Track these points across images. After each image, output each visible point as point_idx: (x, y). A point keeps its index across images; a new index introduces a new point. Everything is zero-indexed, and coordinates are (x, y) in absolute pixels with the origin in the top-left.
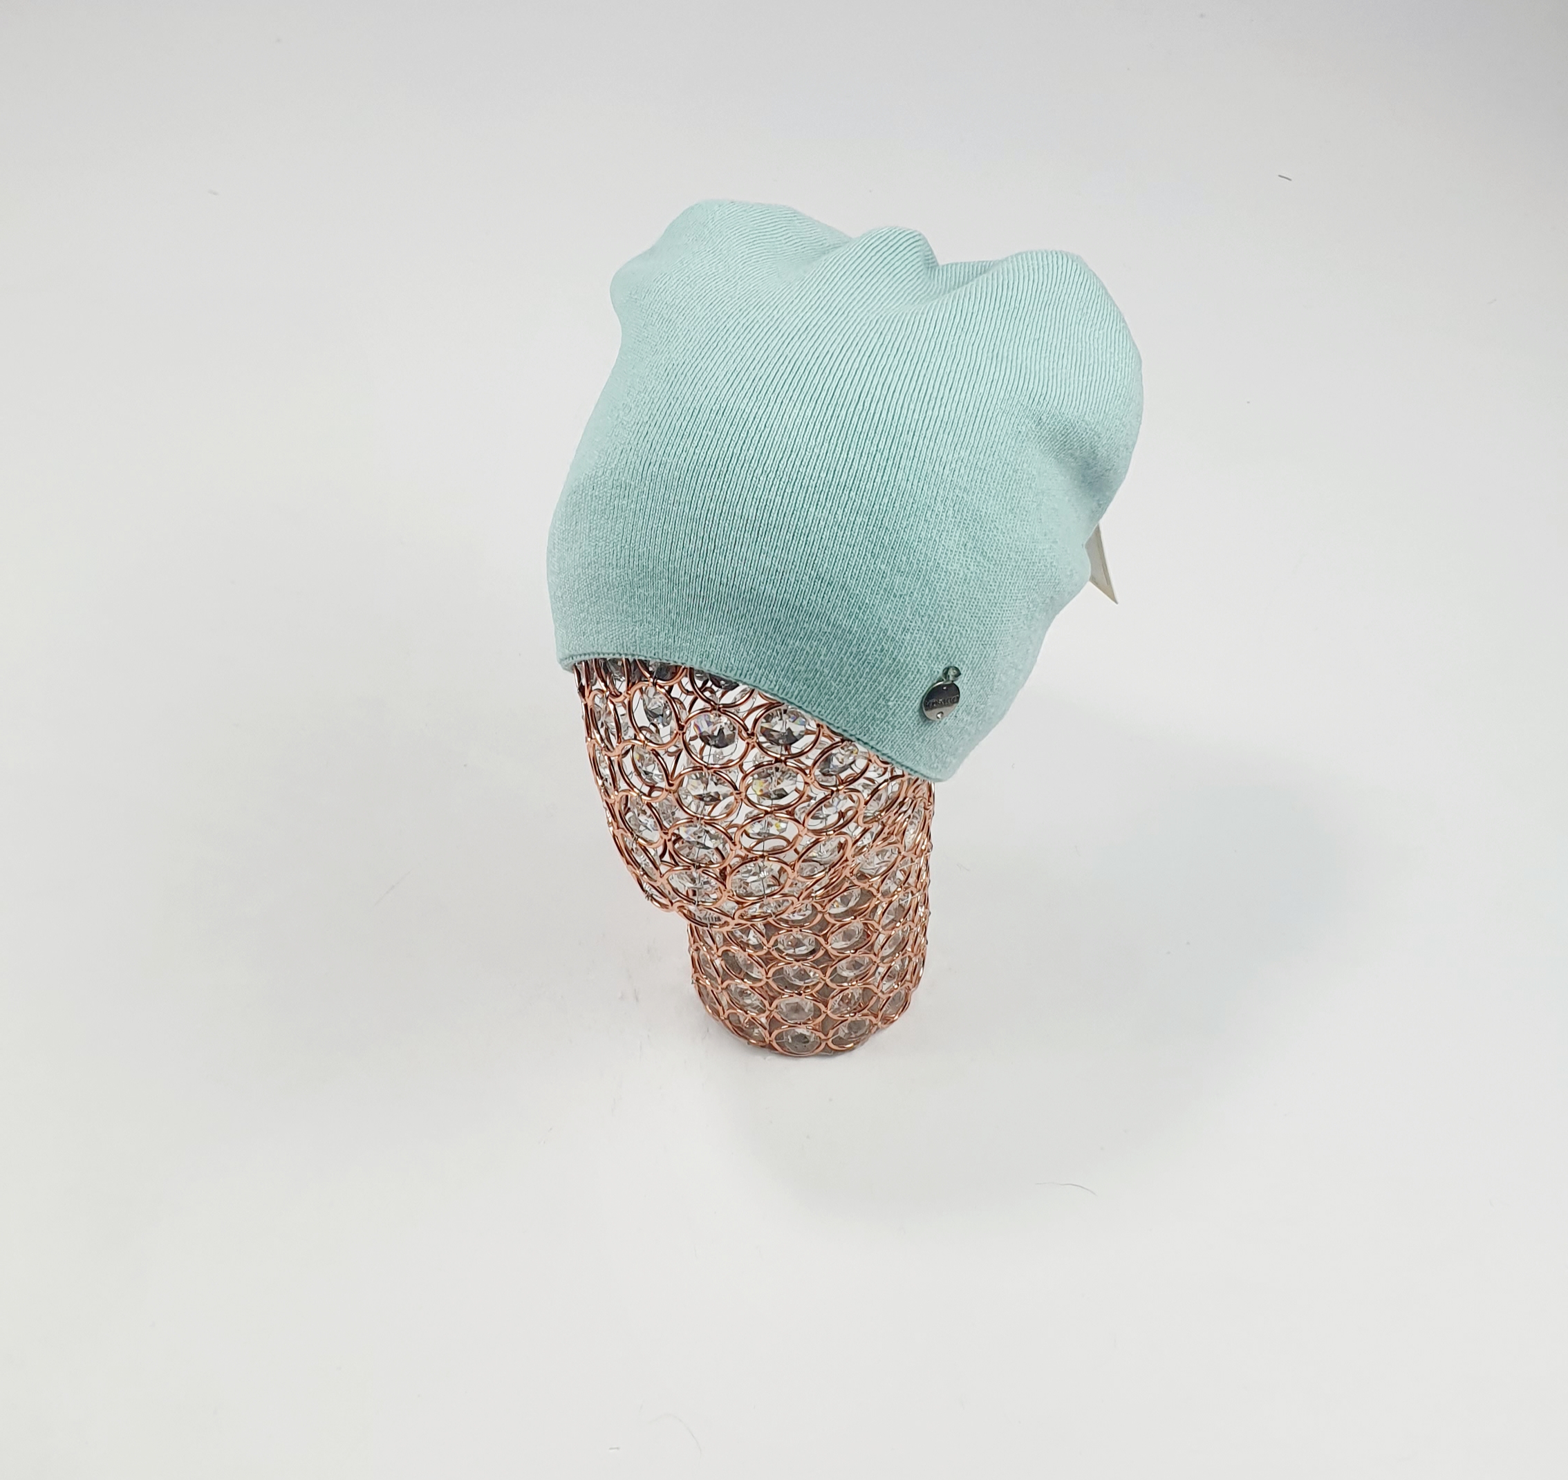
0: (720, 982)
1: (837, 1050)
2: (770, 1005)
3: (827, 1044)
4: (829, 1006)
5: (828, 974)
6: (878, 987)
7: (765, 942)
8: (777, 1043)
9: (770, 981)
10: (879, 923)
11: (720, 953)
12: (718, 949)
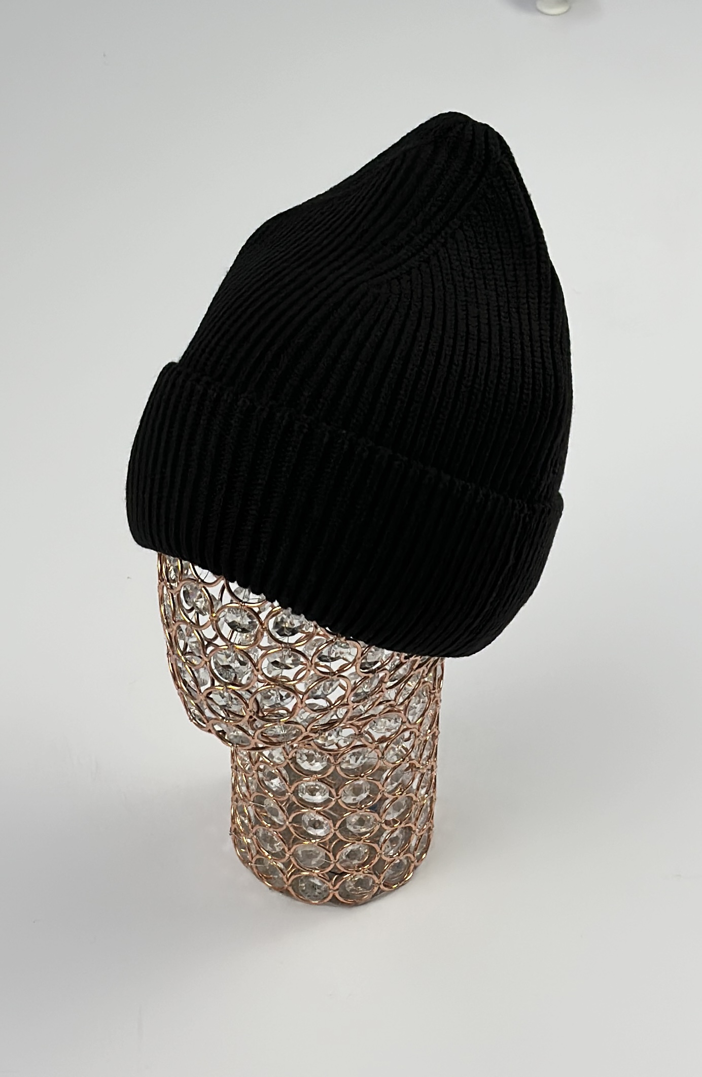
0: (250, 827)
1: (343, 902)
2: (289, 849)
3: (334, 896)
4: (337, 857)
5: (338, 825)
6: (381, 849)
7: (287, 788)
8: (293, 888)
9: (289, 825)
10: (383, 786)
11: (252, 800)
12: (250, 796)
